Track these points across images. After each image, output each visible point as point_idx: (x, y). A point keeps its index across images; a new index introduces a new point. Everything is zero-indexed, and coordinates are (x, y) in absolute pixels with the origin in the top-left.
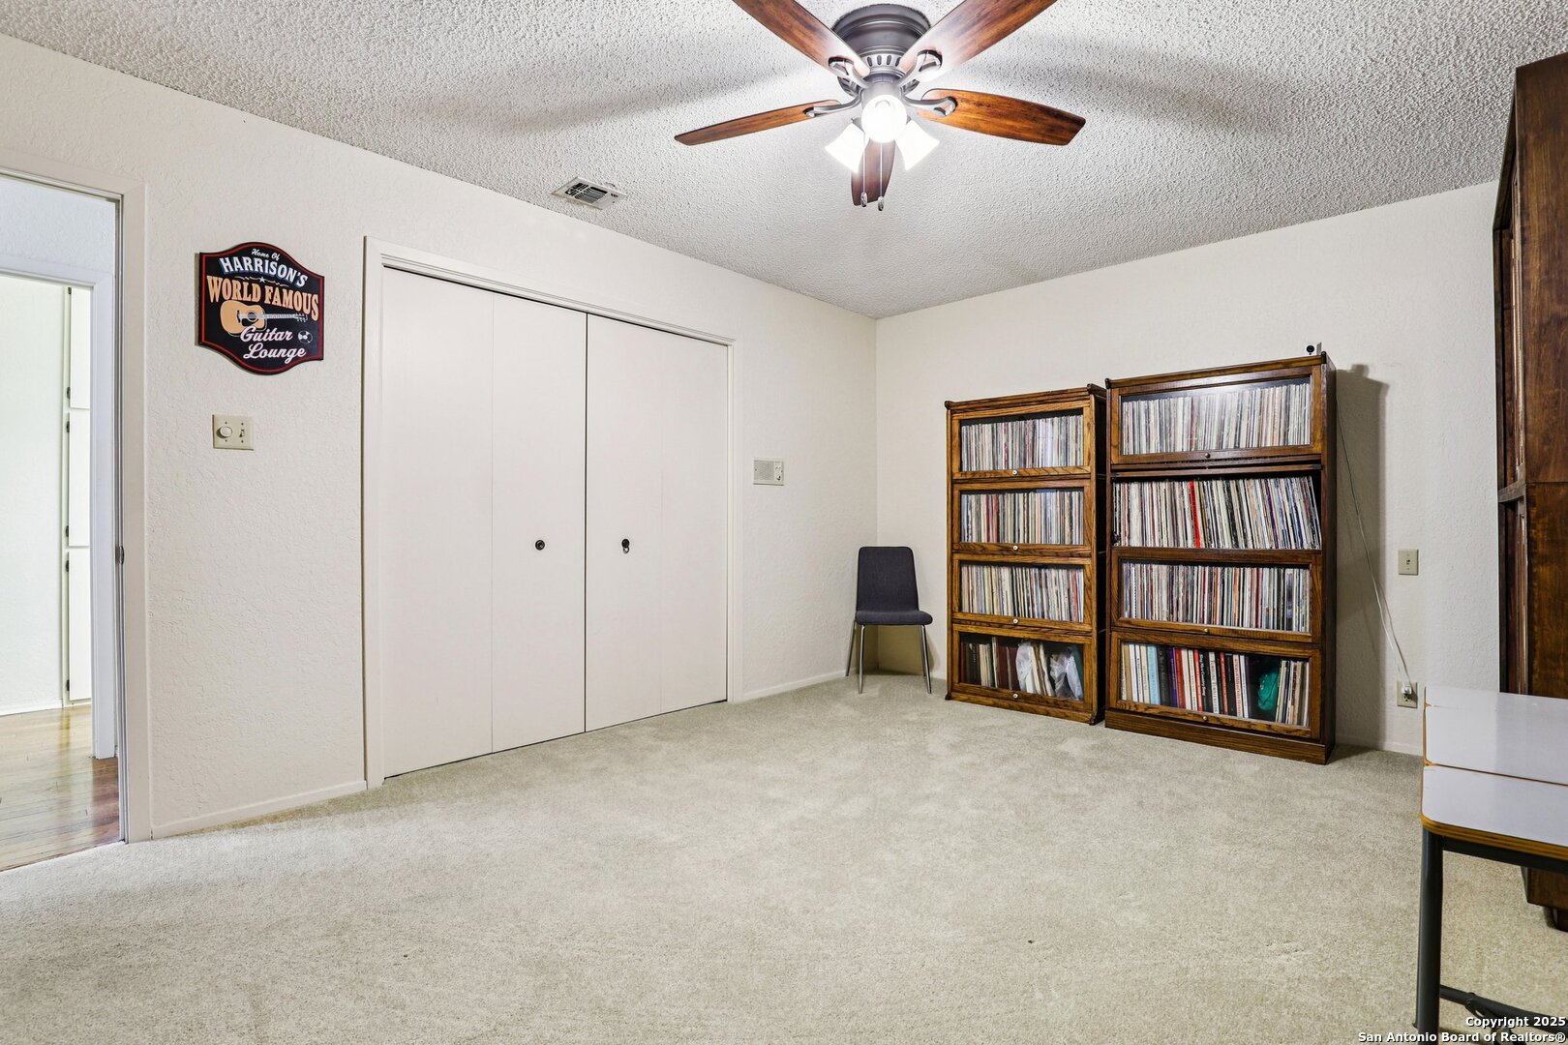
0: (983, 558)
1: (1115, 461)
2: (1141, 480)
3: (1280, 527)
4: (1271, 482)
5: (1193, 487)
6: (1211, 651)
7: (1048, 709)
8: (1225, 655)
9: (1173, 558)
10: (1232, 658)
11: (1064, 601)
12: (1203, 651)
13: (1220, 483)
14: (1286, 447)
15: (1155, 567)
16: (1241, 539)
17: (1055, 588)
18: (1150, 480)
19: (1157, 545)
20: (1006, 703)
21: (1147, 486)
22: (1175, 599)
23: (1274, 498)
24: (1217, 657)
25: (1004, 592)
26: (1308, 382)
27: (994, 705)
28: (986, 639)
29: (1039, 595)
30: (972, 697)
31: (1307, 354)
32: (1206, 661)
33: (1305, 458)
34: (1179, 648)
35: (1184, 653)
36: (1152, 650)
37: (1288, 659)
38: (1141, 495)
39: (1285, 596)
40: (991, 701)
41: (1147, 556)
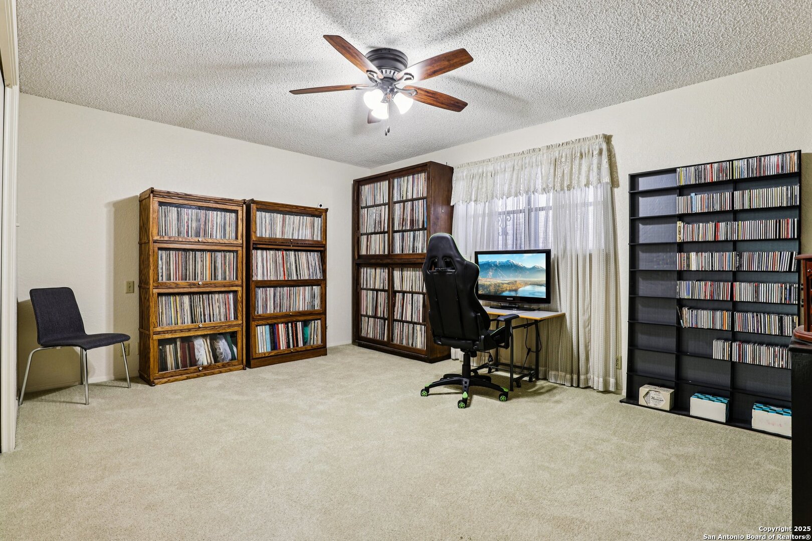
0: (176, 290)
1: (254, 239)
2: (262, 249)
3: (311, 270)
4: (309, 253)
5: (283, 254)
6: (289, 322)
7: (220, 369)
8: (294, 323)
9: (275, 284)
10: (296, 324)
11: (223, 310)
12: (287, 323)
13: (293, 253)
14: (313, 241)
15: (268, 289)
16: (299, 275)
17: (217, 304)
18: (266, 249)
19: (269, 279)
20: (195, 374)
21: (265, 252)
22: (276, 302)
23: (309, 260)
24: (292, 325)
25: (185, 310)
26: (321, 217)
27: (188, 378)
28: (172, 341)
29: (208, 309)
30: (171, 378)
31: (319, 207)
32: (288, 327)
33: (321, 245)
34: (278, 324)
35: (280, 325)
36: (267, 327)
37: (314, 320)
38: (262, 256)
39: (313, 296)
40: (184, 376)
41: (265, 284)
